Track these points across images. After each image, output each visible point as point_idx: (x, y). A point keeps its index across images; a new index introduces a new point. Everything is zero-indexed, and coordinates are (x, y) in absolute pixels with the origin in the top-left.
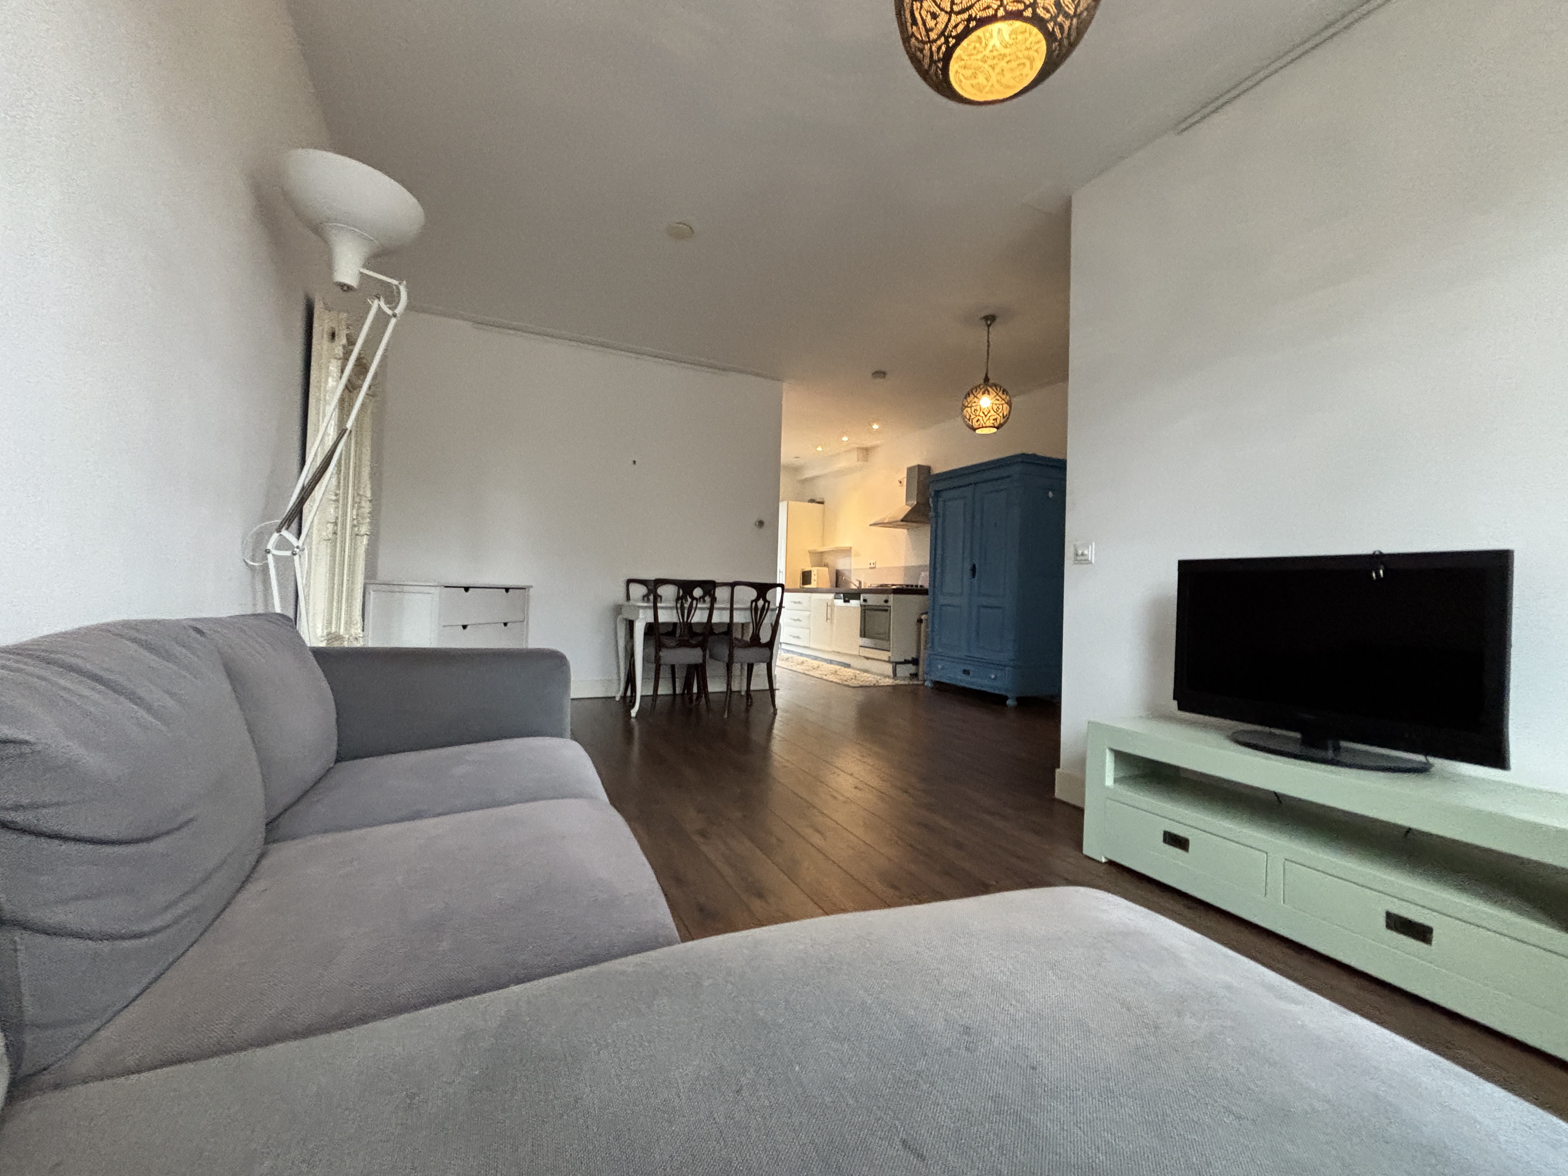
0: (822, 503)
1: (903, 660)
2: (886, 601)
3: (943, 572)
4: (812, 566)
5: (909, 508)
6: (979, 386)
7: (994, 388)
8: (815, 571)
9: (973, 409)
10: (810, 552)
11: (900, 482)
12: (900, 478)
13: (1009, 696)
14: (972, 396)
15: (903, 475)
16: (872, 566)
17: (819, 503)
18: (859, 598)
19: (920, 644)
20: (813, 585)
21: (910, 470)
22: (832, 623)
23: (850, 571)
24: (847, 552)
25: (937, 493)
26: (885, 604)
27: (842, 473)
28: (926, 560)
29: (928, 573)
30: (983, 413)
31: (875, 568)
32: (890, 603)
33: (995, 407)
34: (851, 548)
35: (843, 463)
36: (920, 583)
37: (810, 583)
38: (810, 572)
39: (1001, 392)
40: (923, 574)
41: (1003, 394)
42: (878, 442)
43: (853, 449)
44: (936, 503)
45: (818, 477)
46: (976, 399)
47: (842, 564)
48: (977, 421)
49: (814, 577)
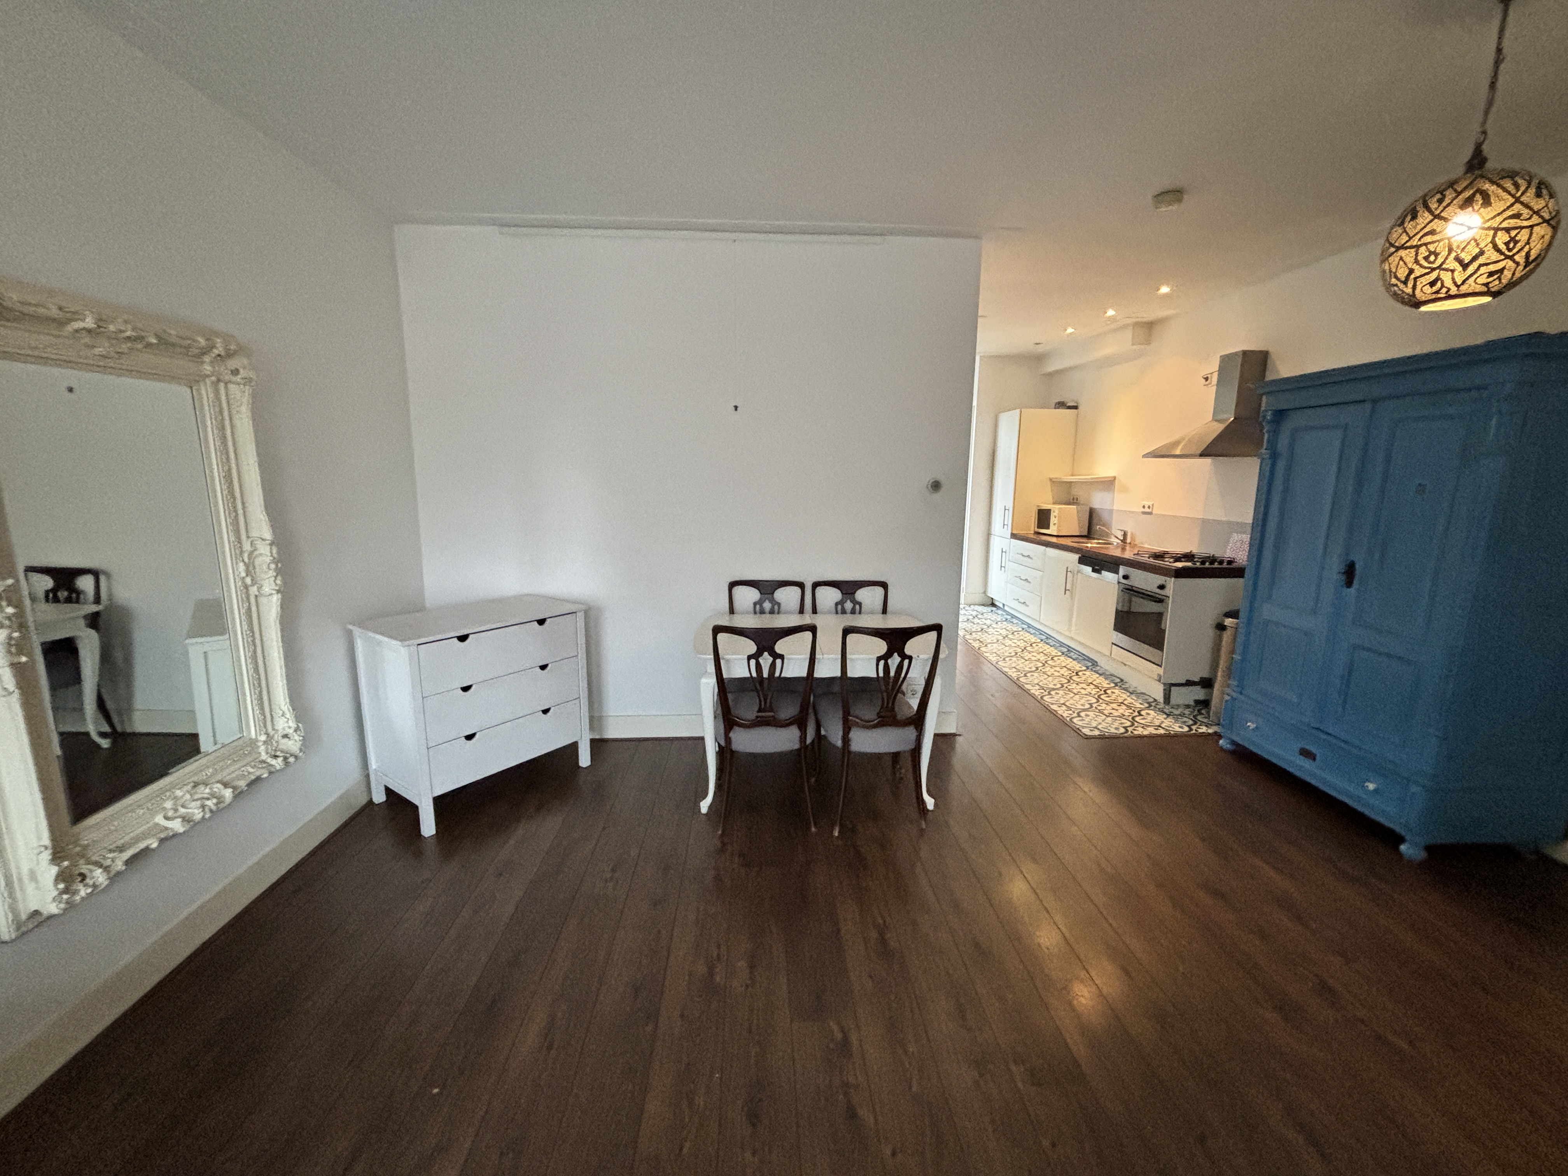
0: (1076, 407)
1: (1184, 681)
2: (1162, 587)
3: (1278, 547)
4: (1054, 503)
5: (1219, 428)
6: (1451, 185)
7: (1508, 185)
8: (1056, 510)
9: (1423, 251)
10: (1051, 480)
11: (1206, 379)
12: (1206, 372)
13: (1408, 838)
14: (1424, 217)
15: (1213, 367)
16: (1146, 510)
17: (1070, 408)
18: (1116, 572)
19: (1217, 666)
20: (1053, 530)
21: (1226, 360)
22: (1072, 597)
23: (1111, 512)
24: (1109, 484)
25: (1280, 415)
26: (1158, 591)
27: (1110, 361)
28: (1247, 515)
29: (1246, 538)
30: (1458, 259)
31: (1150, 513)
32: (1169, 591)
33: (1502, 238)
34: (1115, 478)
35: (1109, 348)
36: (1228, 554)
37: (1048, 527)
38: (1049, 511)
39: (1532, 191)
40: (1236, 537)
41: (1539, 195)
42: (1170, 312)
43: (1124, 327)
44: (1275, 433)
45: (1070, 369)
46: (1436, 225)
47: (1099, 500)
48: (1432, 284)
49: (1053, 520)
